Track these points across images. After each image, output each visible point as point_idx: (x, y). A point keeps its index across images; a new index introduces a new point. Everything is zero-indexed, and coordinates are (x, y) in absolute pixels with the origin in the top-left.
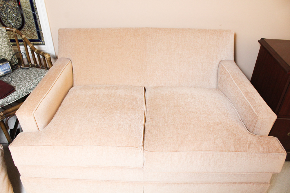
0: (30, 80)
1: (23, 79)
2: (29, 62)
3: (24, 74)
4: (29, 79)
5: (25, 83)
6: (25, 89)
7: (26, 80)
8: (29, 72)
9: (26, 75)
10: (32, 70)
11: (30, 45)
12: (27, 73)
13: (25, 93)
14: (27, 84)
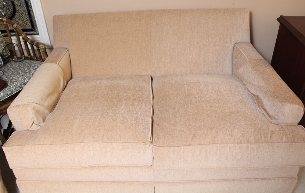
0: (23, 74)
1: (16, 73)
2: (22, 54)
3: (17, 67)
4: (22, 72)
5: (18, 77)
6: (18, 84)
7: (19, 73)
8: (22, 65)
9: (20, 68)
10: (25, 63)
11: (22, 35)
12: (20, 67)
13: (19, 88)
14: (21, 78)
